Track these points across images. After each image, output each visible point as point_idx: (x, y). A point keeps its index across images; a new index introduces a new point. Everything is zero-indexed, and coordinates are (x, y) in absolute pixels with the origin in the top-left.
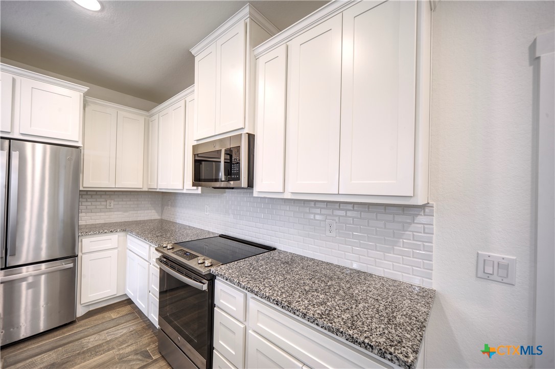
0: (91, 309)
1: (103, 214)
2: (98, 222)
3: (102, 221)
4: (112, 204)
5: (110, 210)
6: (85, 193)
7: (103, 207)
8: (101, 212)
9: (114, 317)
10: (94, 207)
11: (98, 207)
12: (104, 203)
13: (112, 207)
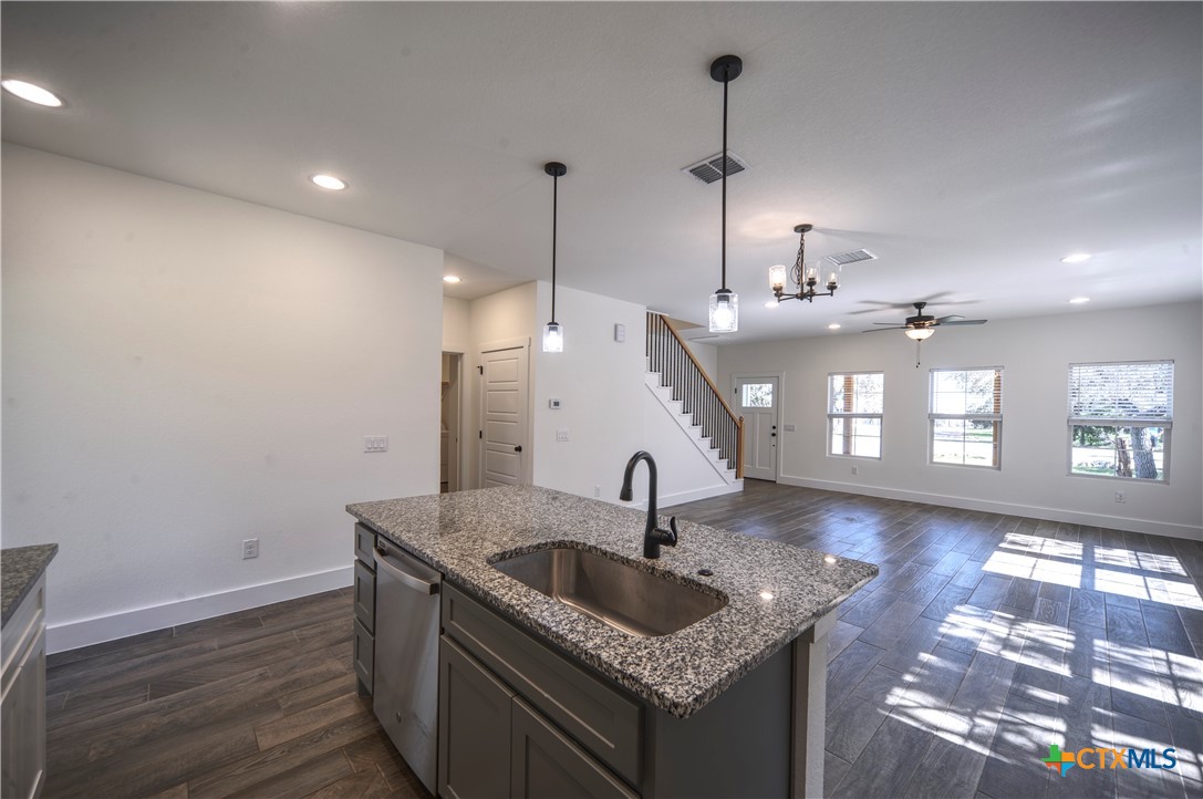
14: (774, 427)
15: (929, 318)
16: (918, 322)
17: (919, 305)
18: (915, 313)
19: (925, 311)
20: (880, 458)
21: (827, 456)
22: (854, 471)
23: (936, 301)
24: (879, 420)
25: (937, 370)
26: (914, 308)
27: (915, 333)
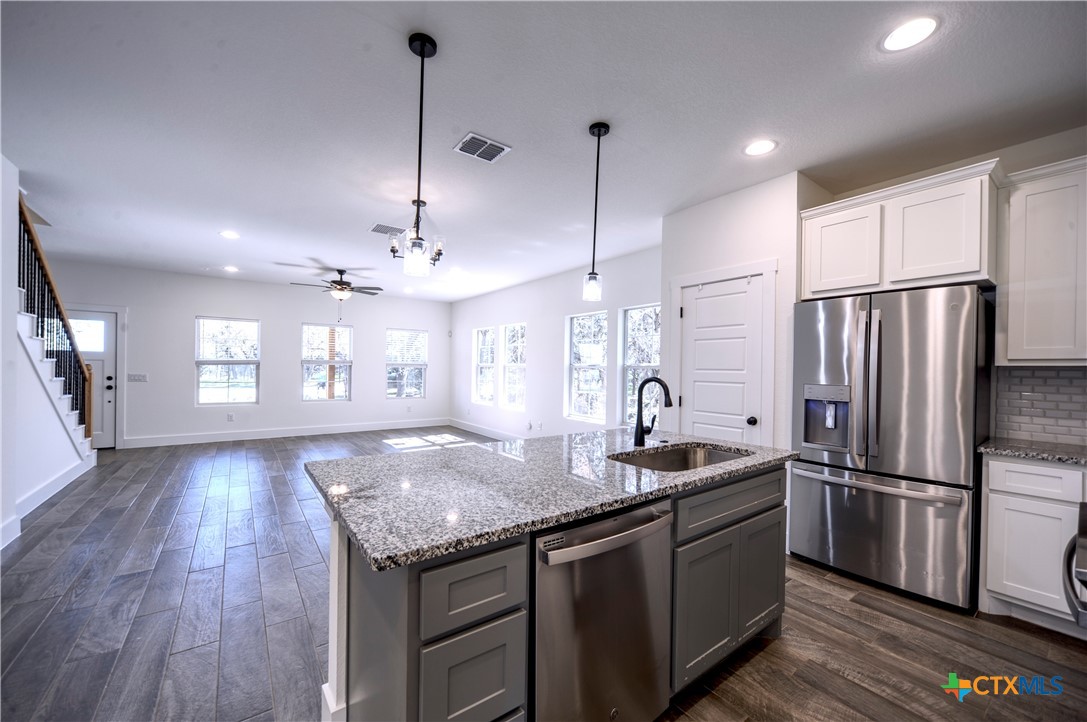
1: (1077, 423)
2: (1061, 441)
3: (1075, 440)
7: (1077, 406)
10: (1052, 405)
11: (1062, 406)
14: (109, 378)
15: (348, 284)
16: (342, 285)
17: (341, 272)
18: (337, 277)
19: (346, 278)
20: (257, 402)
21: (196, 406)
22: (230, 418)
23: (353, 272)
24: (253, 367)
25: (308, 324)
26: (337, 273)
27: (337, 294)
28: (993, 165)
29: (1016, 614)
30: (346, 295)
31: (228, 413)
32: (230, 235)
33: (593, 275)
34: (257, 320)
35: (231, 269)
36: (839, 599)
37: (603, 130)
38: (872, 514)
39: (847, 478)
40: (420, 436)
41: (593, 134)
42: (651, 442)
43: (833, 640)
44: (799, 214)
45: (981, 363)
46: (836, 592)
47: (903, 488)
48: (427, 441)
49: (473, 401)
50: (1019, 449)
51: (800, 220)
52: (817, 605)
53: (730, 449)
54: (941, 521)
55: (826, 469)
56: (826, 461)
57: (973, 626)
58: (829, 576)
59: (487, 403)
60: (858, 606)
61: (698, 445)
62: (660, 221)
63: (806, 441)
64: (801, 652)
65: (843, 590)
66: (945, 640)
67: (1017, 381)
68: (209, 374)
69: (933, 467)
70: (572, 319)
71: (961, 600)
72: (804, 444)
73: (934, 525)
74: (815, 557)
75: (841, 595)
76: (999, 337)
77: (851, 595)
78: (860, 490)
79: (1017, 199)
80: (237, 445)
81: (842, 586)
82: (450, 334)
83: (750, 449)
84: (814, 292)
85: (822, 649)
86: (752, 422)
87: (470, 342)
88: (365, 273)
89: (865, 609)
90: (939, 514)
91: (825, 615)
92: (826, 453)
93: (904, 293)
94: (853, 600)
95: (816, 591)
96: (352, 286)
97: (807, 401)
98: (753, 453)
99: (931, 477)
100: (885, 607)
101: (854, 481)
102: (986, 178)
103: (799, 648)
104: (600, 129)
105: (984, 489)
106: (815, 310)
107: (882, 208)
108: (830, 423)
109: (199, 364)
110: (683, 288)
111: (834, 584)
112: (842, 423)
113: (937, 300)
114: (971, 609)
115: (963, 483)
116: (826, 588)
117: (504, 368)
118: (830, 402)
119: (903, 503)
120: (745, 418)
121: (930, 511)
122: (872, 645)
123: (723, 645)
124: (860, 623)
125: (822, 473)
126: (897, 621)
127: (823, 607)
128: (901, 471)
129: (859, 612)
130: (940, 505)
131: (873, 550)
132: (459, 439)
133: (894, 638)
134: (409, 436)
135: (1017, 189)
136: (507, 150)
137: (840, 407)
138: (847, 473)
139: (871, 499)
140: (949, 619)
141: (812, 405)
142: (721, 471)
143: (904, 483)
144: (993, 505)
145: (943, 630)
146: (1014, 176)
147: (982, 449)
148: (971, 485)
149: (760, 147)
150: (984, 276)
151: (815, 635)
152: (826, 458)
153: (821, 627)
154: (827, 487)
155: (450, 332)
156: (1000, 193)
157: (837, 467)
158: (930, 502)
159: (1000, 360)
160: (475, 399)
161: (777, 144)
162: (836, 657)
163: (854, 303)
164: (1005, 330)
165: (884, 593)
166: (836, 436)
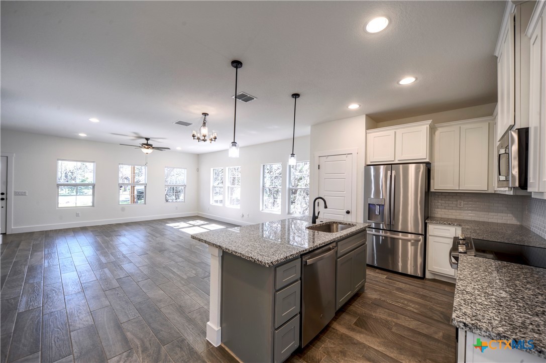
0: (436, 278)
1: (454, 211)
2: (450, 217)
3: (453, 217)
4: (462, 204)
5: (460, 209)
6: (440, 194)
7: (455, 205)
8: (452, 209)
9: (446, 289)
10: (447, 205)
11: (450, 205)
12: (455, 203)
13: (462, 206)
14: (3, 194)
15: (151, 145)
16: (149, 146)
17: (147, 139)
18: (145, 142)
19: (150, 142)
20: (93, 206)
21: (57, 209)
22: (77, 215)
23: (153, 139)
24: (91, 187)
25: (122, 164)
26: (145, 140)
27: (145, 151)
28: (430, 122)
29: (437, 278)
30: (150, 151)
31: (76, 212)
32: (94, 120)
33: (293, 155)
34: (93, 162)
35: (82, 135)
36: (381, 278)
37: (297, 96)
38: (389, 246)
39: (381, 233)
40: (184, 222)
41: (293, 97)
42: (318, 222)
43: (382, 291)
44: (366, 131)
45: (427, 190)
46: (380, 276)
47: (400, 236)
48: (190, 224)
49: (211, 203)
50: (437, 221)
51: (366, 133)
52: (375, 280)
53: (346, 224)
54: (413, 247)
55: (374, 230)
56: (373, 227)
57: (424, 283)
58: (377, 270)
59: (219, 204)
60: (388, 280)
61: (334, 222)
62: (310, 127)
63: (369, 220)
64: (372, 296)
65: (382, 275)
66: (416, 288)
67: (437, 196)
68: (63, 191)
69: (410, 228)
70: (264, 166)
71: (419, 274)
72: (368, 221)
73: (410, 249)
74: (371, 264)
75: (382, 277)
76: (432, 181)
77: (386, 276)
78: (386, 237)
79: (437, 133)
80: (84, 229)
81: (382, 274)
82: (198, 170)
83: (354, 224)
84: (371, 162)
85: (379, 294)
86: (348, 212)
87: (209, 174)
88: (160, 140)
89: (390, 280)
90: (412, 245)
91: (377, 283)
92: (373, 224)
93: (401, 165)
94: (386, 278)
95: (373, 276)
96: (153, 146)
97: (369, 204)
98: (356, 225)
99: (410, 231)
100: (396, 279)
101: (383, 234)
102: (428, 126)
103: (371, 294)
104: (296, 96)
105: (427, 235)
106: (370, 169)
107: (395, 132)
108: (377, 213)
109: (58, 185)
110: (319, 157)
111: (379, 273)
112: (382, 213)
113: (412, 167)
114: (423, 278)
115: (420, 233)
116: (377, 275)
117: (228, 187)
118: (377, 205)
119: (400, 241)
120: (345, 211)
121: (409, 243)
122: (394, 292)
123: (349, 294)
124: (390, 285)
125: (372, 231)
126: (401, 283)
127: (377, 281)
128: (399, 230)
129: (389, 282)
130: (413, 241)
131: (390, 259)
132: (206, 223)
133: (401, 289)
134: (179, 222)
135: (437, 130)
136: (255, 99)
137: (381, 206)
138: (381, 231)
139: (389, 240)
140: (416, 281)
141: (371, 206)
142: (349, 232)
143: (400, 234)
144: (430, 240)
145: (415, 285)
146: (437, 125)
147: (427, 221)
148: (423, 234)
149: (354, 106)
150: (427, 160)
151: (376, 291)
152: (373, 226)
153: (377, 287)
154: (374, 237)
155: (198, 169)
156: (432, 130)
157: (377, 229)
158: (409, 240)
159: (432, 190)
160: (212, 202)
161: (360, 106)
162: (383, 296)
163: (384, 167)
164: (434, 179)
165: (396, 275)
166: (379, 217)
